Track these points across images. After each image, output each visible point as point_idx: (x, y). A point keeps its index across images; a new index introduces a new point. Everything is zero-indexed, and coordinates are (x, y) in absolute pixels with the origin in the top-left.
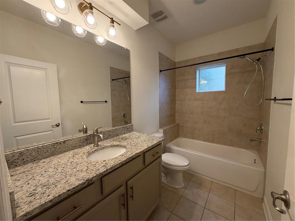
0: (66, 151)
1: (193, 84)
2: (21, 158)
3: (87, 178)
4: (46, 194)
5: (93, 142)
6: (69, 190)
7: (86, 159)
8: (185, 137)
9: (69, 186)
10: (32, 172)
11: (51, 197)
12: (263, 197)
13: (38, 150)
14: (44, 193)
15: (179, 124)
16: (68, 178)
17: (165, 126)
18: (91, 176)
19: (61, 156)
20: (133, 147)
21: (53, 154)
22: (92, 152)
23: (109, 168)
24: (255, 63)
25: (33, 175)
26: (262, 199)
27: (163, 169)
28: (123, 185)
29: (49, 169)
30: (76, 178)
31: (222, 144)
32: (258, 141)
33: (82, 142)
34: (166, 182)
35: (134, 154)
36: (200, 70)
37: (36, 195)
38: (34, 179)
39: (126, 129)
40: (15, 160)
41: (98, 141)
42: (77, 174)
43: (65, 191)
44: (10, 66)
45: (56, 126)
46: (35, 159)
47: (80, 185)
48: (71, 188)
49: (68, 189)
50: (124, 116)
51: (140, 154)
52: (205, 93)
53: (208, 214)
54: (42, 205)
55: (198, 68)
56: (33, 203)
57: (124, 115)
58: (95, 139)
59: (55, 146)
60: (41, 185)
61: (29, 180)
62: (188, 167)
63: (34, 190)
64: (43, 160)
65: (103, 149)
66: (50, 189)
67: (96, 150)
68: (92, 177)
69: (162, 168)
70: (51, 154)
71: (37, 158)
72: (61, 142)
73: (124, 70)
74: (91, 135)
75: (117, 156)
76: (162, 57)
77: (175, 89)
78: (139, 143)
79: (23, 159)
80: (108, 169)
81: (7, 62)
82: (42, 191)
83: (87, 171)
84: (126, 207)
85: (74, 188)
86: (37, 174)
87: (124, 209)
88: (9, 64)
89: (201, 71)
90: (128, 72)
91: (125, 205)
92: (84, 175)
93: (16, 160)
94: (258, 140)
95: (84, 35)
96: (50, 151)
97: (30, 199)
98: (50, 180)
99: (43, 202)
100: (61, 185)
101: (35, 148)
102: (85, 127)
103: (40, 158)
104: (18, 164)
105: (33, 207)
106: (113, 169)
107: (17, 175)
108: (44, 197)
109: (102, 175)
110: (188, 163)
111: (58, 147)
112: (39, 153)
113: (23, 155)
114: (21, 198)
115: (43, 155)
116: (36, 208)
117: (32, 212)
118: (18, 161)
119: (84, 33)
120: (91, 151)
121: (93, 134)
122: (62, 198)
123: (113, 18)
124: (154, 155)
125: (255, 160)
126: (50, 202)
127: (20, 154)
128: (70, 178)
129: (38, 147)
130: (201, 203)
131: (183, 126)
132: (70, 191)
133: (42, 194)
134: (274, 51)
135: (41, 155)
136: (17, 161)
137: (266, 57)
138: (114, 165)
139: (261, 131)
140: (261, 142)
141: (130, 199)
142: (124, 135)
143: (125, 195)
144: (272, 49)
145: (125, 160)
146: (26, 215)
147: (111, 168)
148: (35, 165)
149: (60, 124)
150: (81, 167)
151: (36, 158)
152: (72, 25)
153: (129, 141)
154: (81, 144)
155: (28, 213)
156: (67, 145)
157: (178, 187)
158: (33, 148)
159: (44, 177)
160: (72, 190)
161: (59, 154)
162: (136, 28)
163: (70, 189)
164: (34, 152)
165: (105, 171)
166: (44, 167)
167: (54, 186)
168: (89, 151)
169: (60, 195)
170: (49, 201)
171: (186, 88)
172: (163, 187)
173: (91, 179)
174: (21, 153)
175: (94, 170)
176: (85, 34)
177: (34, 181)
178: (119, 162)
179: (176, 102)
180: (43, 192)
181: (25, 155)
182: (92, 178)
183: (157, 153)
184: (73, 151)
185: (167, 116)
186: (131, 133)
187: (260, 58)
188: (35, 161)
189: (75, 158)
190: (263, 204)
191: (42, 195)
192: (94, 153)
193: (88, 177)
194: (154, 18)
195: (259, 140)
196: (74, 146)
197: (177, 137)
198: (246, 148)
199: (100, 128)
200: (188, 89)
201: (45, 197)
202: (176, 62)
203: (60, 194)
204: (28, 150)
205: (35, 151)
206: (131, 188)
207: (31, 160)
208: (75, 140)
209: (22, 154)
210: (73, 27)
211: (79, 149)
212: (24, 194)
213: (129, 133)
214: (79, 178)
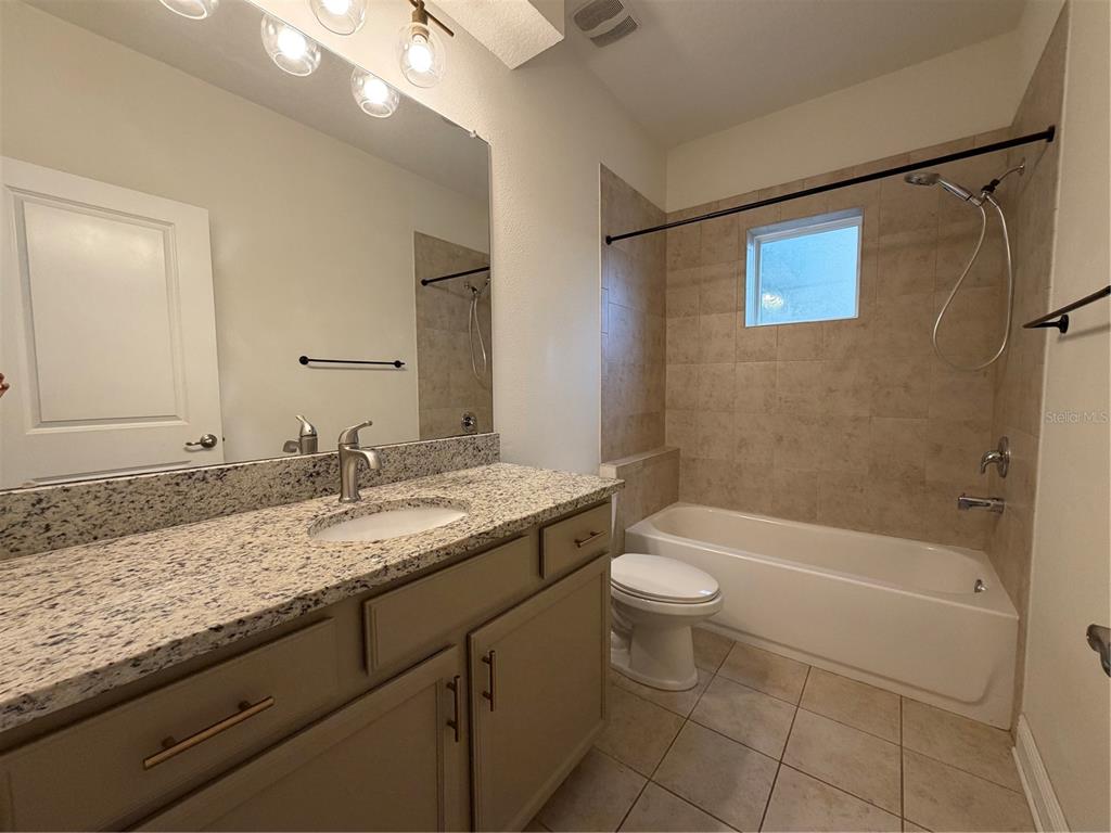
0: (228, 510)
1: (732, 297)
2: (37, 522)
3: (300, 590)
4: (119, 638)
5: (336, 487)
6: (218, 629)
7: (306, 535)
8: (700, 499)
9: (222, 615)
10: (77, 572)
11: (138, 649)
12: (1012, 724)
13: (109, 493)
14: (111, 635)
15: (679, 450)
16: (220, 590)
17: (625, 455)
18: (318, 586)
19: (205, 527)
20: (496, 504)
21: (173, 519)
22: (331, 517)
23: (393, 562)
24: (976, 202)
25: (77, 581)
26: (1010, 731)
27: (615, 614)
28: (454, 645)
29: (147, 563)
30: (253, 589)
31: (844, 528)
32: (988, 505)
33: (292, 480)
34: (625, 667)
35: (498, 523)
36: (759, 243)
37: (78, 641)
38: (78, 593)
39: (471, 449)
40: (13, 526)
41: (359, 487)
42: (260, 577)
43: (200, 629)
44: (25, 204)
45: (200, 446)
46: (99, 532)
47: (270, 611)
48: (229, 620)
49: (213, 623)
50: (468, 424)
51: (522, 526)
52: (778, 330)
53: (795, 786)
54: (96, 672)
55: (753, 235)
56: (56, 667)
57: (468, 418)
58: (345, 469)
59: (183, 487)
60: (103, 610)
61: (60, 594)
62: (714, 605)
63: (72, 625)
64: (130, 539)
65: (379, 511)
66: (137, 624)
67: (346, 513)
68: (323, 587)
69: (613, 611)
70: (167, 516)
71: (104, 529)
72: (207, 475)
73: (468, 249)
74: (330, 456)
75: (431, 528)
76: (613, 188)
77: (664, 315)
78: (522, 494)
79: (48, 526)
80: (388, 564)
81: (12, 188)
82: (103, 628)
83: (301, 571)
84: (463, 736)
85: (241, 622)
86: (96, 578)
87: (457, 740)
88: (21, 198)
89: (763, 246)
90: (484, 254)
91: (461, 724)
92: (292, 580)
93: (17, 527)
94: (989, 501)
95: (310, 67)
96: (158, 506)
97: (45, 653)
98: (145, 595)
99: (100, 661)
100: (186, 612)
101: (100, 485)
102: (307, 428)
103: (119, 527)
104: (25, 545)
105: (52, 679)
106: (411, 569)
107: (15, 579)
108: (111, 646)
109: (366, 586)
110: (716, 589)
111: (194, 491)
112: (115, 508)
113: (48, 508)
114: (12, 649)
115: (130, 517)
116: (68, 683)
117: (48, 699)
118: (24, 531)
119: (310, 58)
120: (329, 514)
121: (340, 454)
122: (186, 657)
123: (423, 4)
124: (579, 538)
125: (979, 582)
126: (134, 665)
127: (33, 505)
128: (231, 589)
129: (111, 483)
130: (766, 743)
131: (694, 460)
132: (222, 633)
133: (102, 637)
134: (1058, 137)
135: (122, 517)
136: (19, 531)
137: (1021, 174)
138: (417, 554)
139: (1000, 469)
140: (1001, 512)
141: (480, 707)
142: (463, 473)
143: (461, 683)
144: (1050, 135)
145: (463, 541)
146: (19, 709)
147: (404, 564)
148: (93, 551)
149: (219, 440)
150: (280, 558)
151: (101, 526)
152: (264, 24)
153: (483, 489)
154: (288, 488)
155: (28, 699)
156: (233, 487)
157: (671, 683)
158: (89, 486)
159: (123, 585)
160: (233, 630)
161: (199, 521)
162: (513, 61)
163: (222, 623)
164: (94, 503)
165: (376, 574)
166: (128, 556)
167: (159, 612)
168: (321, 512)
169: (179, 642)
170: (127, 661)
171: (706, 313)
172: (614, 684)
173: (315, 594)
174: (40, 501)
175: (333, 567)
176: (316, 66)
177: (77, 597)
178: (435, 547)
179: (668, 367)
180: (106, 633)
181: (53, 509)
182: (323, 593)
183: (593, 534)
184: (255, 513)
185: (632, 417)
186: (492, 467)
187: (995, 182)
188: (95, 538)
189: (258, 532)
190: (1014, 749)
191: (104, 639)
192: (338, 521)
193: (306, 587)
194: (583, 29)
195: (992, 503)
196: (262, 494)
197: (671, 503)
198: (940, 541)
199: (365, 425)
200: (713, 315)
201: (113, 648)
202: (667, 212)
203: (180, 637)
204: (67, 490)
205: (96, 497)
206: (484, 660)
207: (81, 534)
208: (266, 471)
209: (44, 505)
210: (268, 32)
211: (279, 508)
212: (26, 638)
213: (484, 467)
214: (266, 590)
